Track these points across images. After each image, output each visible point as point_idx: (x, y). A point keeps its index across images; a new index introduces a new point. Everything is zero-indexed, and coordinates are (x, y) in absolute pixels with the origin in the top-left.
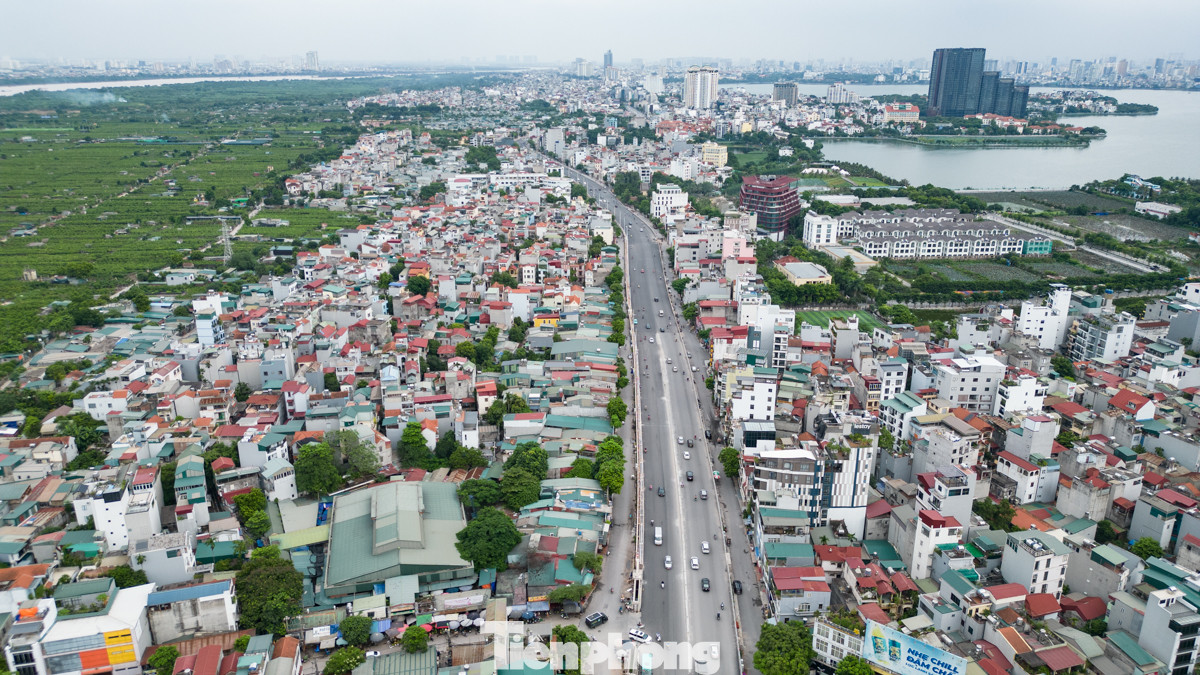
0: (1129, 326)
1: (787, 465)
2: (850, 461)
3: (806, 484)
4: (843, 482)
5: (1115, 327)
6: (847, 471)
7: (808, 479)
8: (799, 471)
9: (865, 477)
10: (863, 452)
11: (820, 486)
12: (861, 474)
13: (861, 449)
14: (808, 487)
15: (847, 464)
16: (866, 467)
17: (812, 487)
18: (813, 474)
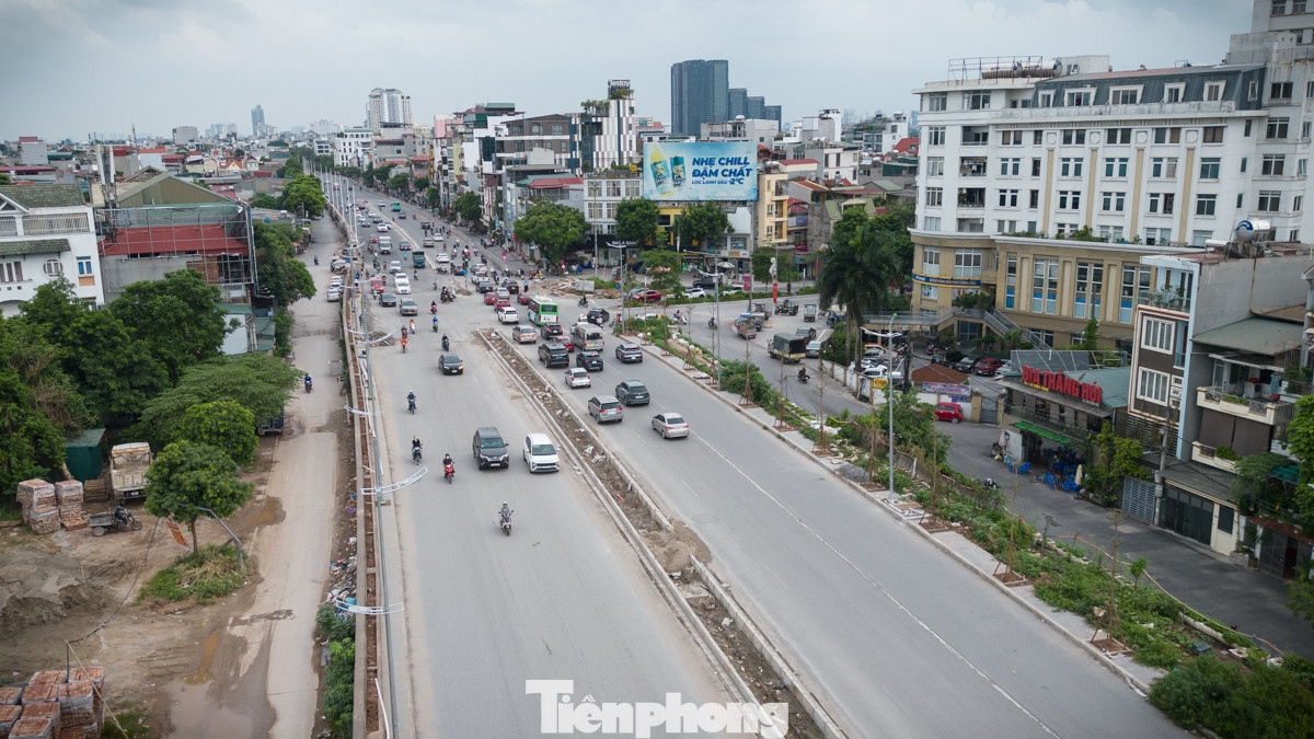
0: (903, 124)
1: (535, 129)
2: (610, 119)
3: (561, 152)
4: (606, 149)
5: (889, 126)
6: (608, 134)
7: (564, 145)
8: (551, 134)
9: (631, 141)
10: (624, 106)
11: (578, 154)
12: (625, 137)
13: (621, 101)
14: (564, 156)
15: (608, 122)
16: (630, 127)
17: (569, 156)
18: (568, 137)
